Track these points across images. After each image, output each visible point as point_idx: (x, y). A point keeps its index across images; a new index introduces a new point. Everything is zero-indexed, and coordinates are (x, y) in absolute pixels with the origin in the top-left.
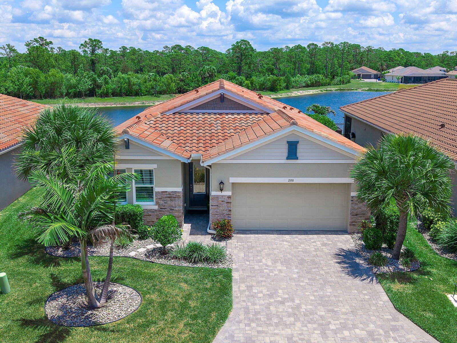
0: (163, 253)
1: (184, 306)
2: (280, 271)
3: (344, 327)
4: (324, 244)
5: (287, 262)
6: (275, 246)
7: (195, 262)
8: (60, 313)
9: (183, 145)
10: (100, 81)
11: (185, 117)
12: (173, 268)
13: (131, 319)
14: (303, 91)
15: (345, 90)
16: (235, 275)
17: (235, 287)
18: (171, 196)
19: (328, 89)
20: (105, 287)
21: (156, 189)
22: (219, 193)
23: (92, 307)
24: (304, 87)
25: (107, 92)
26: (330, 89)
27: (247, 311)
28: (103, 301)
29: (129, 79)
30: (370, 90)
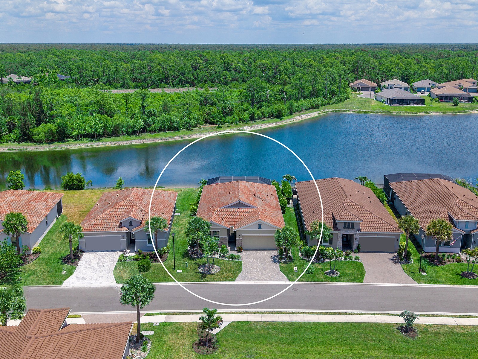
0: (224, 257)
1: (231, 270)
2: (255, 261)
4: (268, 254)
5: (257, 259)
6: (255, 254)
7: (233, 259)
8: (203, 271)
9: (227, 222)
11: (227, 210)
12: (227, 261)
13: (219, 272)
16: (243, 263)
17: (243, 266)
18: (224, 239)
20: (212, 265)
21: (220, 237)
22: (239, 239)
23: (210, 270)
27: (245, 271)
28: (212, 268)
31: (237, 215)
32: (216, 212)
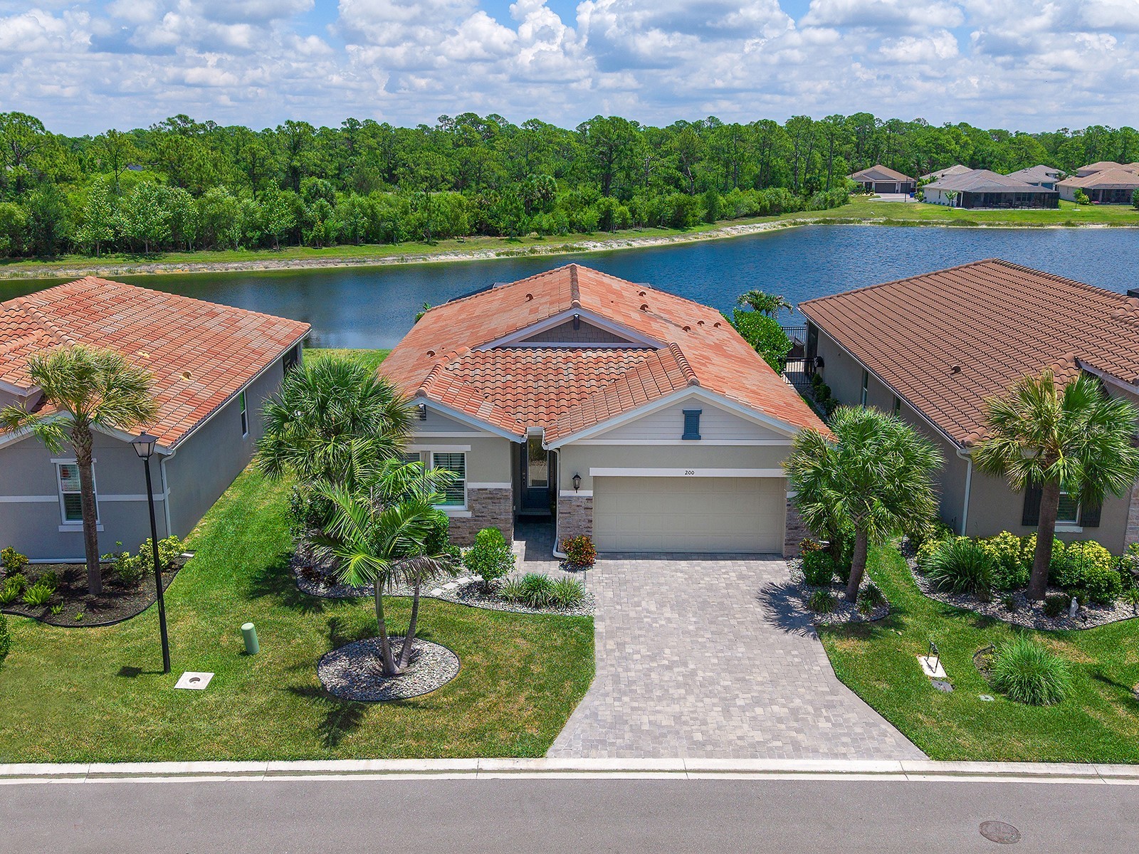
0: (485, 591)
1: (524, 671)
2: (669, 620)
3: (757, 702)
4: (741, 577)
5: (680, 607)
6: (662, 580)
7: (537, 606)
8: (344, 682)
9: (512, 411)
10: (311, 212)
11: (513, 355)
12: (503, 615)
13: (448, 689)
14: (744, 226)
15: (834, 221)
16: (599, 627)
17: (598, 645)
18: (494, 496)
19: (798, 220)
20: (407, 644)
21: (469, 485)
22: (573, 493)
23: (388, 673)
24: (746, 216)
25: (327, 235)
26: (802, 220)
27: (616, 679)
28: (403, 664)
29: (372, 207)
30: (888, 222)
31: (566, 378)
32: (457, 366)
